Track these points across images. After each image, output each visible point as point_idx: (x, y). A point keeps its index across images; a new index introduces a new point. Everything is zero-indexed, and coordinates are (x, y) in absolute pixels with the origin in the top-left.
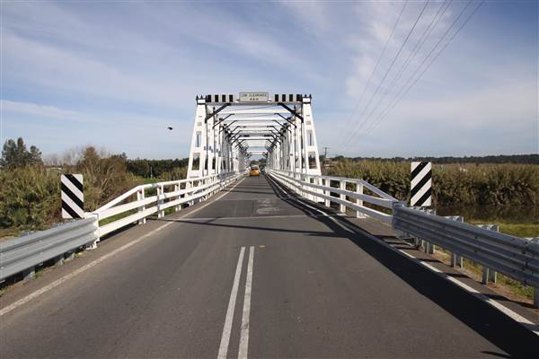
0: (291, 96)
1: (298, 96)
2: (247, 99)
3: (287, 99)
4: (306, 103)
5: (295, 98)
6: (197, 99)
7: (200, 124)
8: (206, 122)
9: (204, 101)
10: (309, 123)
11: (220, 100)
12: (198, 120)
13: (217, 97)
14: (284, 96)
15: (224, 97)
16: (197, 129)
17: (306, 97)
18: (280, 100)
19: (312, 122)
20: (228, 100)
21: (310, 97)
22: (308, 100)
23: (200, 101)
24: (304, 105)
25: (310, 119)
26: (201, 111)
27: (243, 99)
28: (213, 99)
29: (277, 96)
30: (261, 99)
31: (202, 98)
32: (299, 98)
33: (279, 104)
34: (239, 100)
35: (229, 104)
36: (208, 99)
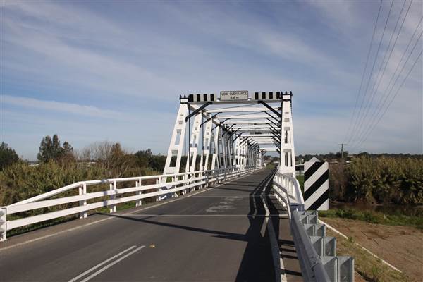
0: (271, 94)
1: (278, 93)
2: (228, 98)
3: (267, 97)
4: (286, 100)
5: (275, 96)
6: (181, 98)
7: (181, 123)
8: (186, 121)
9: (186, 101)
10: (287, 120)
11: (202, 98)
12: (179, 118)
13: (198, 96)
14: (264, 94)
15: (205, 96)
16: (177, 126)
17: (286, 94)
18: (260, 98)
19: (291, 120)
20: (209, 99)
21: (291, 94)
22: (289, 97)
23: (183, 101)
24: (284, 102)
25: (289, 116)
26: (184, 109)
27: (223, 98)
28: (195, 99)
29: (257, 94)
30: (241, 97)
31: (185, 98)
32: (279, 95)
33: (259, 102)
34: (219, 99)
35: (211, 103)
36: (191, 98)
